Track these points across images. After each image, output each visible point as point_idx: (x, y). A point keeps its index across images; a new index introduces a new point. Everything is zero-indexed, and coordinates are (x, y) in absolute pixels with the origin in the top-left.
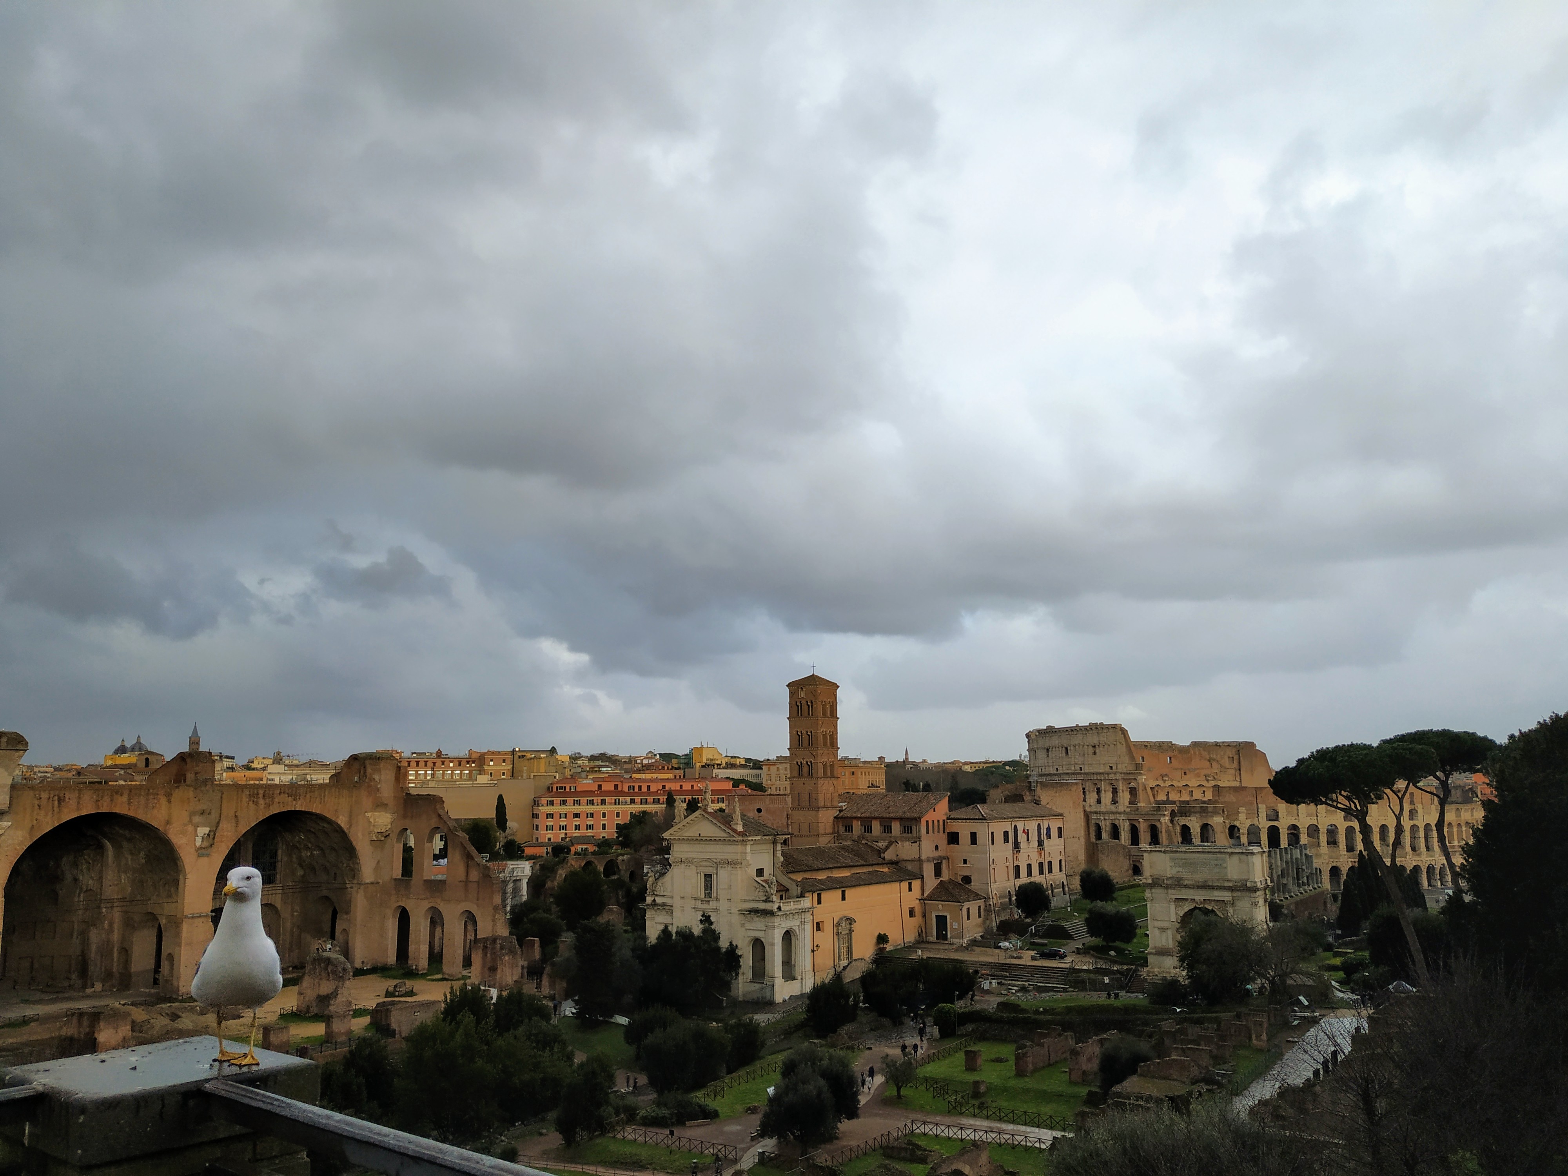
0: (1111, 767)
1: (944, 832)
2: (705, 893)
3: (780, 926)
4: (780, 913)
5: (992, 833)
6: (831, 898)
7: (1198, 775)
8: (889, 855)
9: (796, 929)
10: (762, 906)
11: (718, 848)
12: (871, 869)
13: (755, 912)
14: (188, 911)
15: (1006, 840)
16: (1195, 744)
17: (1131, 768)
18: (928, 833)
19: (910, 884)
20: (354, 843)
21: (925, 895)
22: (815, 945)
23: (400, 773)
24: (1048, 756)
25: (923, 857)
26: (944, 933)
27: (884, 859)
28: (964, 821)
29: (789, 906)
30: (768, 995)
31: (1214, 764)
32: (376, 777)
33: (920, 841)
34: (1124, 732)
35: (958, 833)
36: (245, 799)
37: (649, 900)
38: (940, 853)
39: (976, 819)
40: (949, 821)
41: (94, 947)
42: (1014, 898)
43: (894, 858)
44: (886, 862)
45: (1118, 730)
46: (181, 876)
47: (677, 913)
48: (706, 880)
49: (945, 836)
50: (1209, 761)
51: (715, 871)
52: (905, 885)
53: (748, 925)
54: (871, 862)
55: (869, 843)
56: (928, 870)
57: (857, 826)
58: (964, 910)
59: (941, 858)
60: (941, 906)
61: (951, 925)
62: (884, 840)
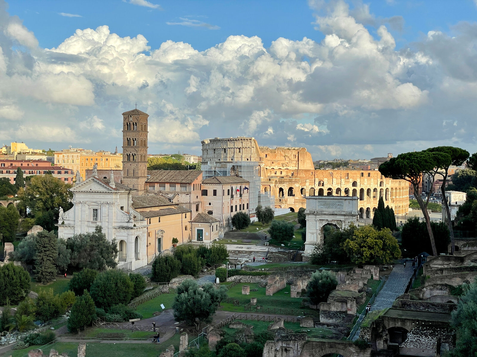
0: (247, 159)
1: (200, 190)
2: (93, 219)
3: (134, 233)
4: (135, 228)
5: (224, 190)
6: (155, 220)
7: (279, 164)
8: (175, 201)
9: (141, 235)
10: (125, 225)
11: (102, 196)
12: (167, 207)
13: (123, 228)
15: (229, 194)
17: (258, 160)
18: (194, 190)
19: (186, 215)
21: (192, 220)
22: (148, 243)
25: (191, 202)
26: (201, 237)
27: (172, 202)
28: (211, 184)
29: (138, 224)
30: (128, 267)
31: (287, 158)
33: (190, 194)
35: (207, 191)
37: (60, 222)
38: (198, 200)
39: (217, 184)
40: (203, 184)
42: (230, 221)
43: (177, 202)
44: (173, 204)
47: (77, 229)
48: (94, 212)
49: (200, 192)
50: (284, 157)
51: (99, 208)
52: (184, 214)
53: (118, 234)
54: (167, 204)
55: (163, 195)
56: (193, 208)
57: (157, 187)
58: (211, 227)
59: (199, 202)
60: (200, 225)
61: (205, 234)
62: (171, 193)
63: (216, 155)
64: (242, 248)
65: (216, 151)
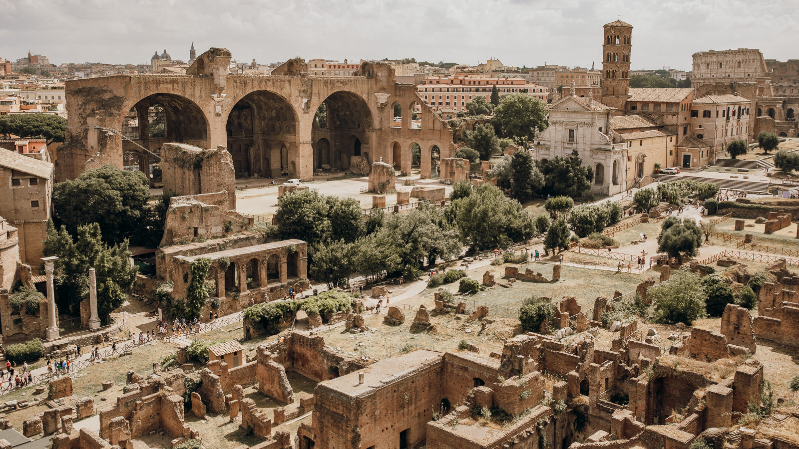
0: (749, 75)
1: (690, 110)
2: (569, 140)
3: (614, 157)
4: (613, 151)
5: (719, 111)
6: (635, 144)
7: (789, 80)
8: (659, 122)
9: (620, 159)
10: (603, 147)
11: (579, 116)
13: (600, 150)
14: (301, 140)
15: (724, 116)
16: (790, 62)
17: (761, 75)
18: (682, 110)
19: (671, 138)
20: (370, 109)
21: (678, 144)
22: (627, 168)
23: (391, 72)
24: (708, 68)
25: (679, 124)
26: (687, 164)
27: (657, 124)
28: (703, 104)
29: (618, 147)
30: (605, 192)
32: (380, 74)
33: (678, 115)
34: (760, 54)
35: (698, 111)
36: (322, 85)
37: (535, 142)
38: (687, 122)
39: (711, 103)
40: (693, 104)
41: (252, 156)
42: (725, 147)
43: (661, 124)
44: (658, 126)
45: (757, 52)
46: (297, 123)
47: (552, 149)
48: (570, 133)
49: (690, 113)
51: (576, 128)
52: (669, 138)
53: (594, 156)
54: (651, 126)
55: (646, 116)
56: (681, 131)
57: (639, 107)
58: (701, 152)
59: (687, 124)
60: (687, 150)
61: (693, 160)
62: (656, 114)
63: (709, 71)
64: (737, 177)
65: (709, 66)
